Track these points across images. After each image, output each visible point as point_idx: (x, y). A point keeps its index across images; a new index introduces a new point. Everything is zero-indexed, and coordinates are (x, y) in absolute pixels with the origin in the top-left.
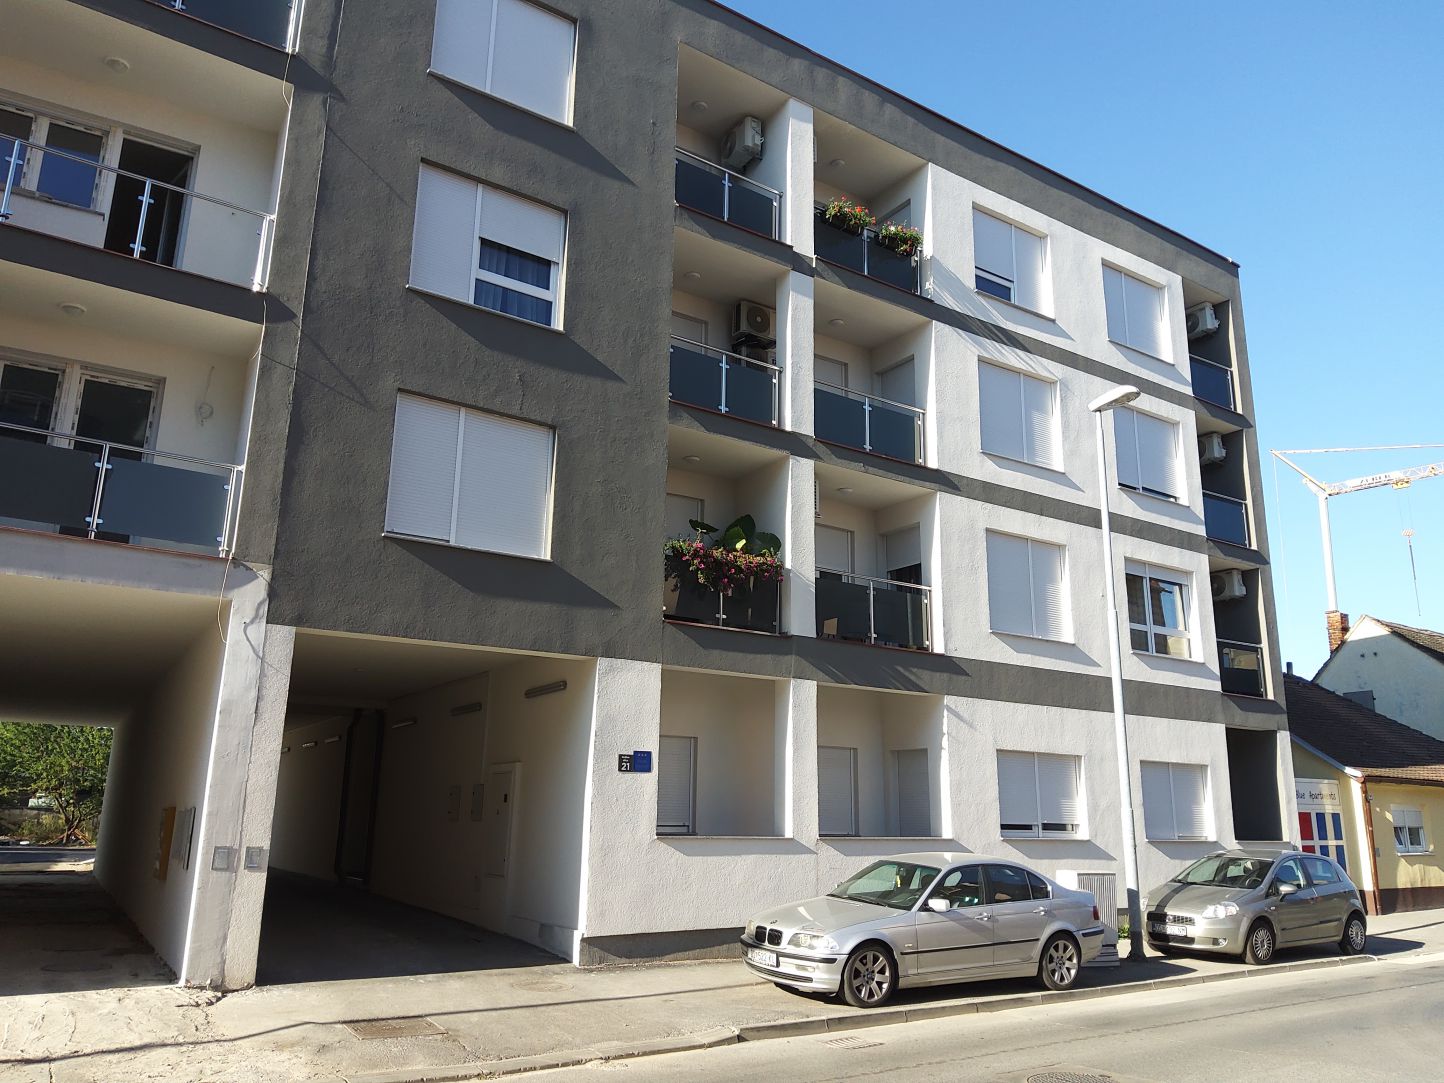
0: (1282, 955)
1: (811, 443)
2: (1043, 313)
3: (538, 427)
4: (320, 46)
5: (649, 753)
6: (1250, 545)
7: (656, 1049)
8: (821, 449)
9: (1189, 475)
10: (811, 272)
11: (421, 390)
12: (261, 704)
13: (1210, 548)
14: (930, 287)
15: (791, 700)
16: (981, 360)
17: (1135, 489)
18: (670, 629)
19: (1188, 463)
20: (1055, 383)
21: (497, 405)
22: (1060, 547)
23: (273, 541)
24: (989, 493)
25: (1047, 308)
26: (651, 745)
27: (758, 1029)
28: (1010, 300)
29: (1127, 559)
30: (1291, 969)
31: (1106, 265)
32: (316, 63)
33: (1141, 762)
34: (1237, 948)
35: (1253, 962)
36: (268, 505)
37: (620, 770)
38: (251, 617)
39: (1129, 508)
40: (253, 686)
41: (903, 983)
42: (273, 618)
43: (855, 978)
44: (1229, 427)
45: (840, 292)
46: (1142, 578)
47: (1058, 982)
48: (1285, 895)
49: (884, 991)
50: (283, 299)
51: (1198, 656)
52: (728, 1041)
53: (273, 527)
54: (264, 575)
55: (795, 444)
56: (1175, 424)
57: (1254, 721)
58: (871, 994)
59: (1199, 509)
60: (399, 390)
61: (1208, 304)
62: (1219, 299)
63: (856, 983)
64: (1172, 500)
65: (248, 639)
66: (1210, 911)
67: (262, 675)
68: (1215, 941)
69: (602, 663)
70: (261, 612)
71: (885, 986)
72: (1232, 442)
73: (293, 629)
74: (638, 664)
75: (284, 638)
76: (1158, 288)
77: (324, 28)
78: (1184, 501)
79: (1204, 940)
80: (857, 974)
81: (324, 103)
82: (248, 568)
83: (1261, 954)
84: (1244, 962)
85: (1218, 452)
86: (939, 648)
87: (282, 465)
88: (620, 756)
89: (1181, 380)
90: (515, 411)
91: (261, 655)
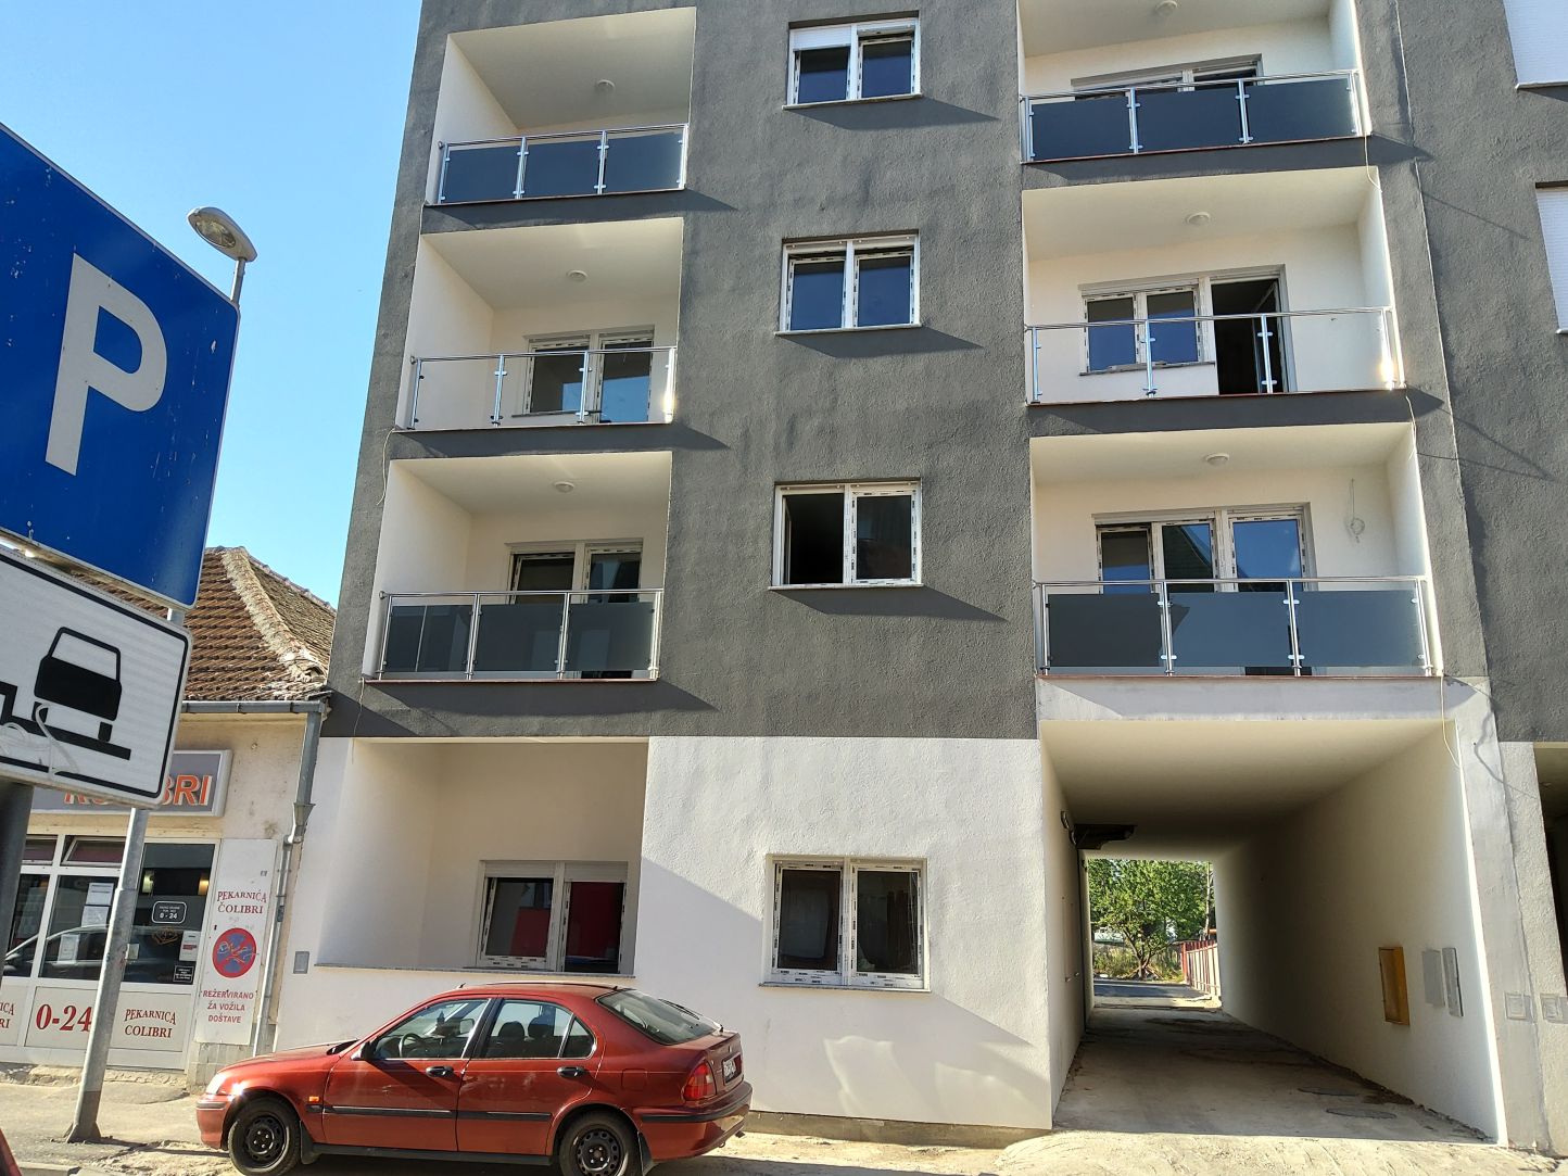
4: (1392, 114)
12: (1516, 832)
23: (1483, 651)
32: (1393, 134)
38: (1479, 736)
40: (1502, 812)
42: (1503, 736)
50: (1426, 389)
53: (1477, 634)
54: (1482, 687)
65: (1482, 762)
67: (1508, 800)
70: (1489, 729)
73: (1529, 745)
75: (1522, 755)
77: (1391, 95)
81: (1413, 170)
82: (1462, 684)
87: (1470, 567)
91: (1501, 777)
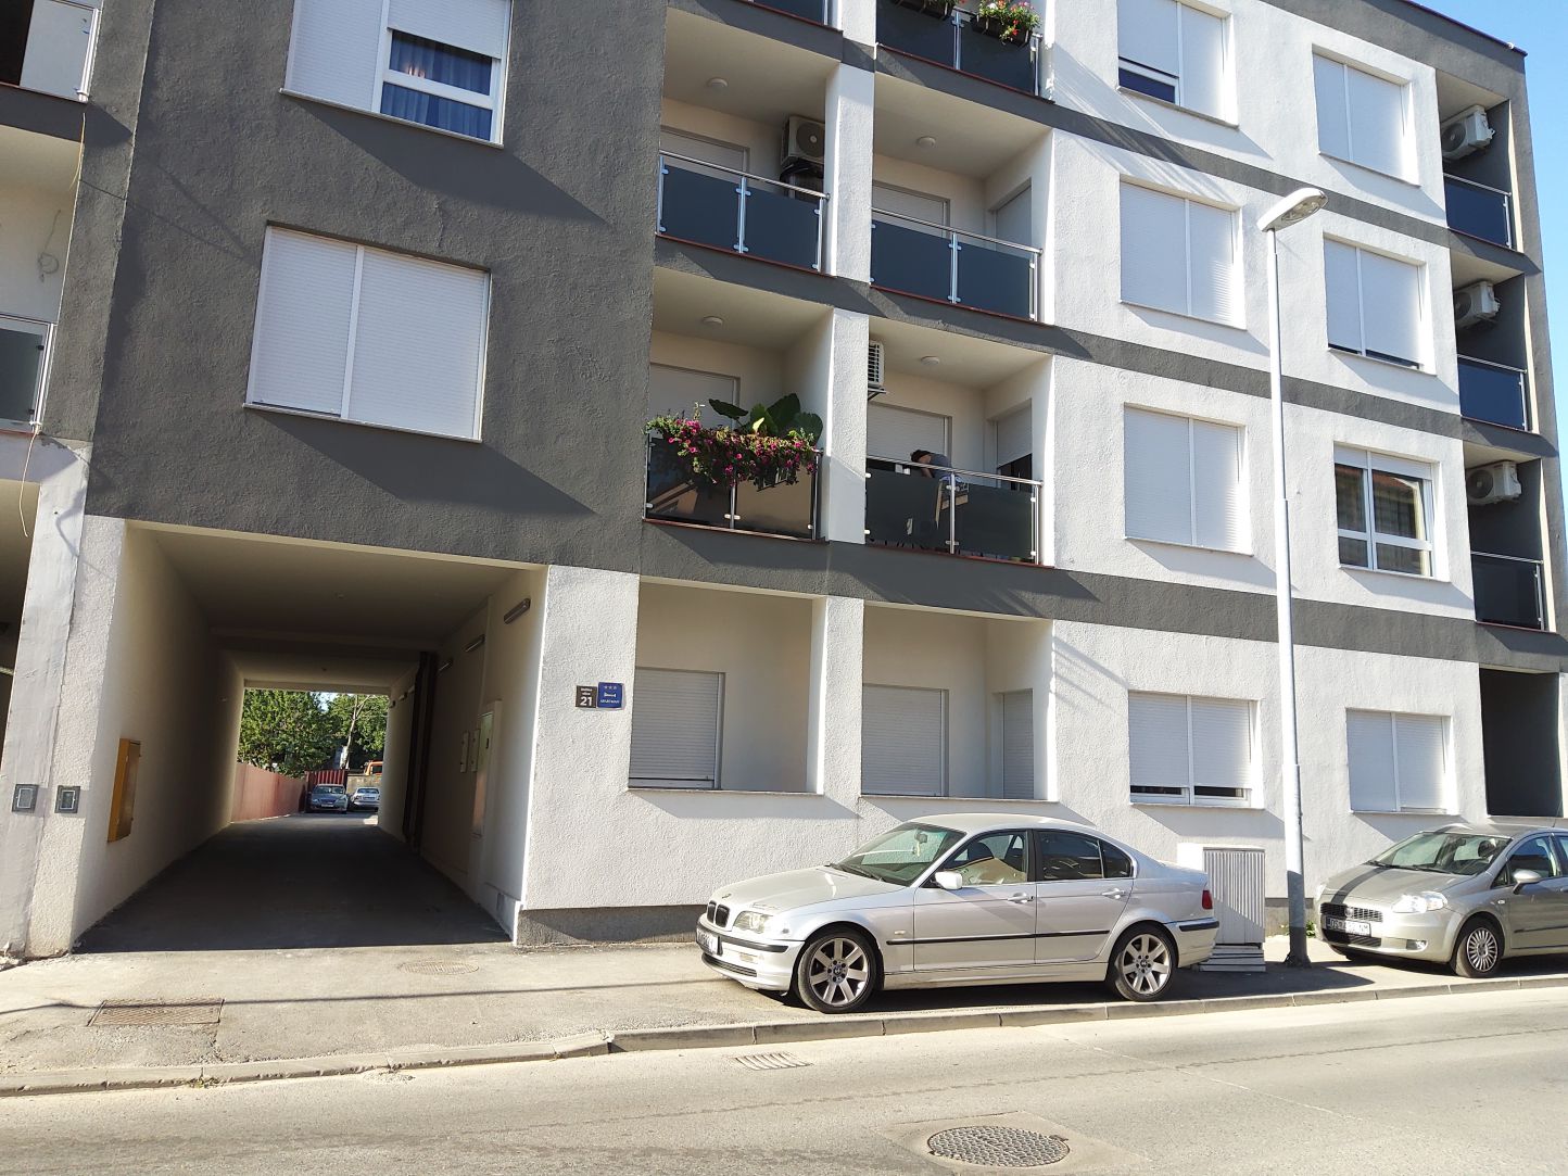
0: (1509, 966)
1: (865, 292)
2: (1221, 118)
3: (466, 271)
5: (620, 686)
6: (1530, 427)
7: (478, 1057)
8: (880, 300)
9: (1438, 333)
10: (871, 66)
11: (300, 223)
12: (78, 613)
13: (1465, 431)
14: (1052, 85)
15: (827, 624)
16: (1123, 181)
17: (1356, 352)
18: (652, 531)
19: (1436, 318)
20: (1234, 211)
21: (406, 243)
22: (1237, 429)
24: (1131, 357)
25: (1227, 111)
26: (625, 676)
27: (643, 1037)
28: (1173, 101)
29: (1337, 445)
30: (1522, 985)
31: (1319, 54)
33: (1348, 710)
34: (1442, 953)
35: (1465, 974)
36: (88, 367)
37: (578, 705)
38: (66, 509)
39: (1343, 376)
40: (68, 591)
41: (889, 982)
42: (92, 508)
43: (815, 973)
44: (1502, 271)
45: (916, 94)
46: (1361, 470)
47: (1138, 990)
48: (1523, 884)
49: (859, 992)
50: (111, 111)
51: (1442, 573)
52: (593, 1051)
53: (93, 395)
54: (83, 454)
55: (843, 294)
56: (1418, 266)
57: (1524, 662)
58: (839, 995)
59: (1451, 378)
60: (269, 223)
61: (1478, 108)
62: (1494, 99)
63: (815, 980)
64: (1414, 368)
65: (62, 535)
66: (1407, 902)
67: (79, 577)
68: (1411, 944)
69: (555, 572)
70: (78, 500)
71: (861, 986)
72: (1507, 292)
73: (123, 521)
74: (605, 575)
75: (109, 531)
76: (1399, 85)
78: (1429, 367)
79: (1395, 942)
80: (818, 968)
82: (60, 446)
83: (1479, 962)
84: (1453, 973)
85: (1487, 305)
86: (1049, 560)
87: (106, 319)
88: (579, 688)
89: (1429, 206)
90: (432, 248)
91: (78, 553)
